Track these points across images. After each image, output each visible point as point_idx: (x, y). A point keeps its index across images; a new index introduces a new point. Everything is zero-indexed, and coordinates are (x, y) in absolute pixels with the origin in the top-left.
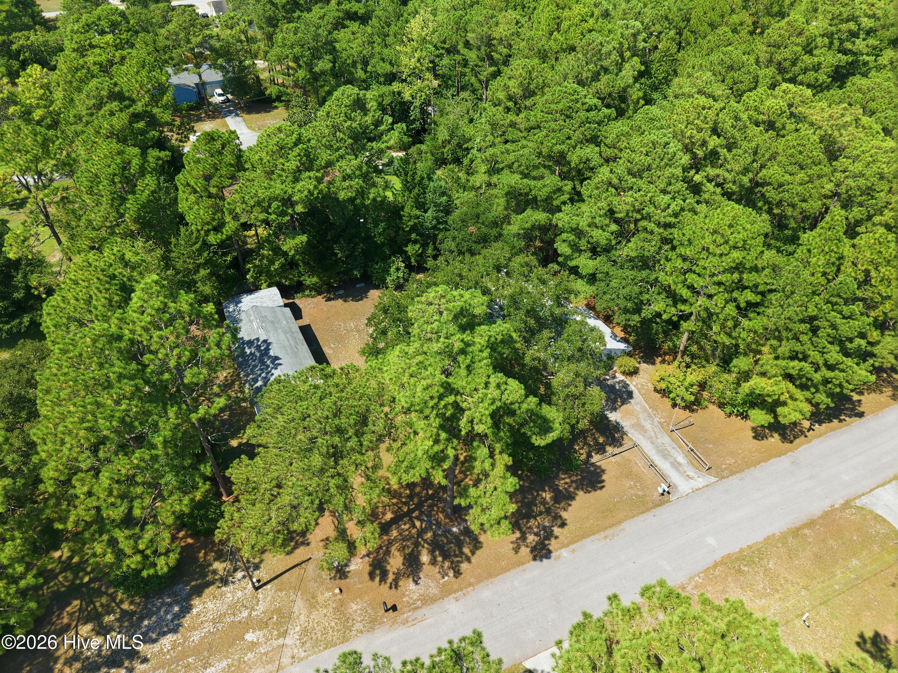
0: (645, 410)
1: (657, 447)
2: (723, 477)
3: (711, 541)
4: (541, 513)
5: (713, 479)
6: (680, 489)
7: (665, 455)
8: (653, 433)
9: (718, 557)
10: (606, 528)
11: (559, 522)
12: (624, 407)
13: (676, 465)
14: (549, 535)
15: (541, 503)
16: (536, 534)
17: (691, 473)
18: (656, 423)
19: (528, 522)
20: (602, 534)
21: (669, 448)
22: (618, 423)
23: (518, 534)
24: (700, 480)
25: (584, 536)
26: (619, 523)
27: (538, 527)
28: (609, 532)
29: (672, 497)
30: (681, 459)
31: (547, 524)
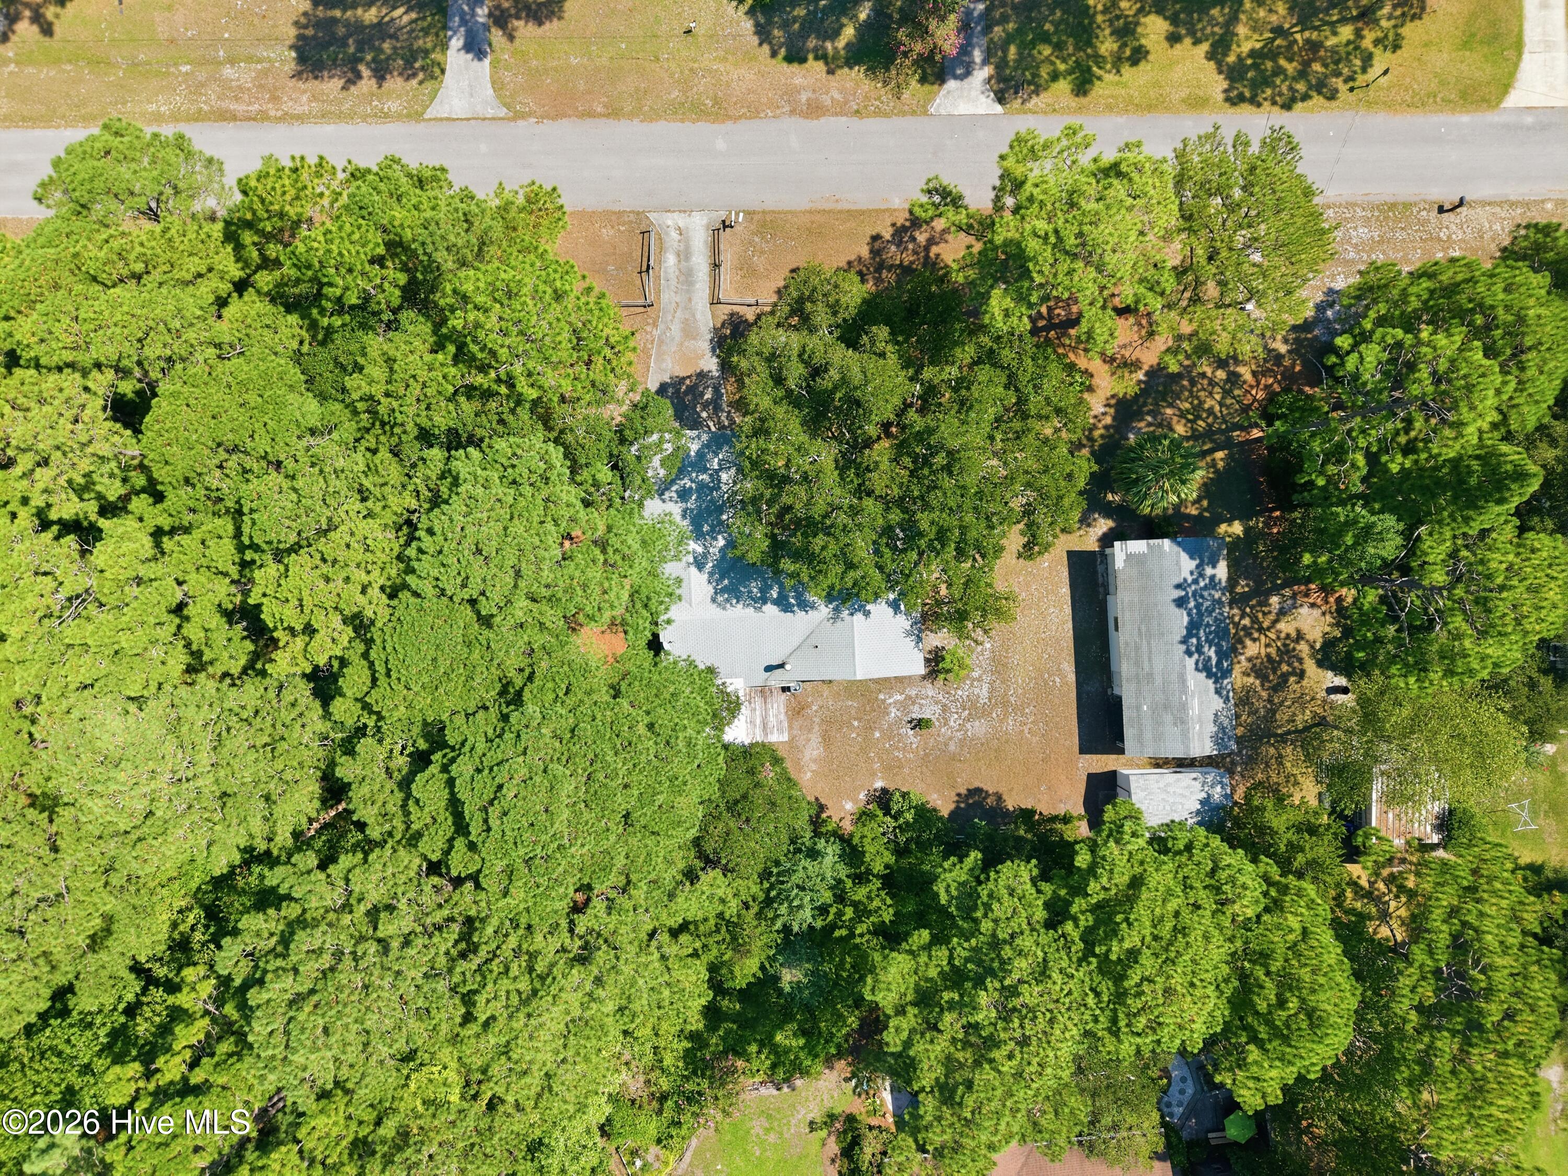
0: (660, 355)
1: (688, 291)
2: (638, 213)
3: (721, 145)
4: (890, 268)
5: (652, 216)
6: (705, 222)
7: (687, 277)
8: (678, 314)
9: (729, 125)
10: (830, 211)
11: (877, 245)
12: (682, 374)
13: (684, 255)
14: (901, 233)
15: (882, 281)
16: (913, 239)
17: (674, 235)
18: (661, 326)
19: (912, 263)
20: (839, 207)
21: (674, 282)
22: (713, 350)
23: (934, 250)
24: (670, 222)
25: (862, 213)
26: (810, 212)
27: (906, 249)
28: (828, 206)
29: (723, 215)
30: (671, 260)
31: (893, 248)
